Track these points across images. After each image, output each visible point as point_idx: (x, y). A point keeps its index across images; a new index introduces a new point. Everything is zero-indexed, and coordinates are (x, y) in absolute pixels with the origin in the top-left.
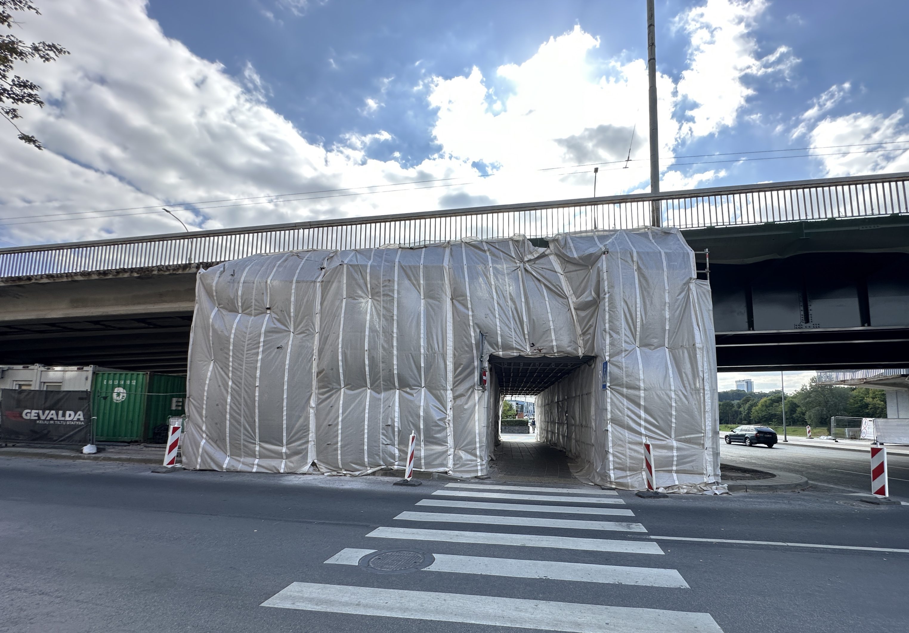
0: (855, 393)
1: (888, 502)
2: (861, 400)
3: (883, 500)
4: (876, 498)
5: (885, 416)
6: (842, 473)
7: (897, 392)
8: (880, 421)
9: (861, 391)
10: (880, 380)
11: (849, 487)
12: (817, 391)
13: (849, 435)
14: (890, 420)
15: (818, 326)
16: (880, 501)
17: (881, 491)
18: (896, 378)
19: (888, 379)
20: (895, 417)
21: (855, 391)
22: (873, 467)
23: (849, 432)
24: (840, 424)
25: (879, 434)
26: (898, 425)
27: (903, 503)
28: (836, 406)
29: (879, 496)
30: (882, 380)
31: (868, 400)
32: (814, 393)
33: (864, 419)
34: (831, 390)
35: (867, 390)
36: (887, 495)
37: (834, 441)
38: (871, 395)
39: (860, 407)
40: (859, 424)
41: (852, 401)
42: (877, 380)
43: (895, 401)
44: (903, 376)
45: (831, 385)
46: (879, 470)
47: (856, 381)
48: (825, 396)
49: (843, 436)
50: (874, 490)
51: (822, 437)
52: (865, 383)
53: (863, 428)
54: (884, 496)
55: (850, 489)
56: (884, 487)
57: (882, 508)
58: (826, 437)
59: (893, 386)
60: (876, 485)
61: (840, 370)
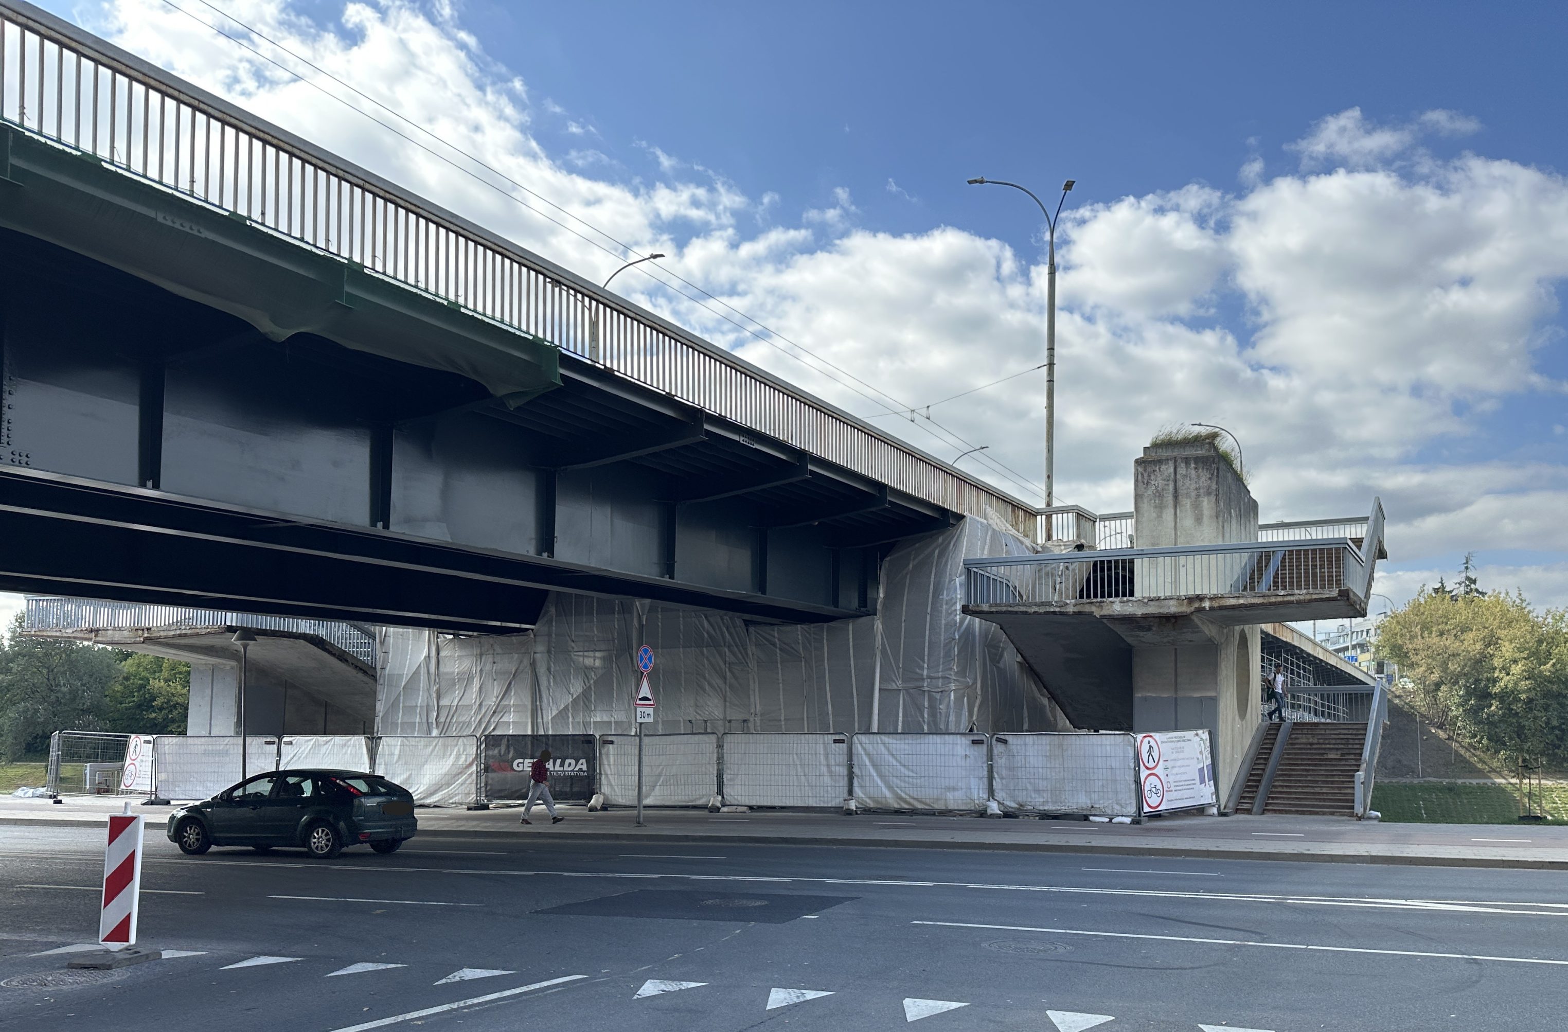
0: (127, 666)
1: (134, 957)
2: (142, 687)
3: (121, 956)
4: (108, 952)
5: (183, 733)
6: (47, 892)
7: (214, 669)
8: (169, 742)
9: (145, 662)
10: (180, 635)
11: (49, 932)
12: (31, 655)
13: (92, 781)
14: (190, 741)
15: (24, 459)
16: (114, 959)
17: (120, 933)
18: (215, 633)
19: (198, 635)
20: (204, 733)
21: (130, 661)
22: (109, 870)
23: (93, 775)
24: (73, 753)
25: (162, 776)
26: (206, 753)
27: (166, 955)
28: (73, 700)
29: (115, 946)
30: (185, 635)
31: (157, 684)
32: (22, 661)
33: (133, 736)
34: (69, 652)
35: (159, 661)
36: (133, 939)
37: (52, 801)
38: (165, 674)
39: (139, 706)
40: (118, 752)
41: (118, 687)
42: (174, 636)
43: (208, 692)
44: (231, 629)
45: (69, 640)
46: (123, 875)
47: (126, 633)
48: (50, 670)
49: (75, 786)
50: (105, 931)
51: (20, 792)
52: (147, 640)
53: (128, 761)
54: (126, 944)
55: (52, 938)
56: (127, 920)
57: (117, 976)
58: (30, 792)
59: (207, 655)
60: (109, 919)
61: (86, 600)
